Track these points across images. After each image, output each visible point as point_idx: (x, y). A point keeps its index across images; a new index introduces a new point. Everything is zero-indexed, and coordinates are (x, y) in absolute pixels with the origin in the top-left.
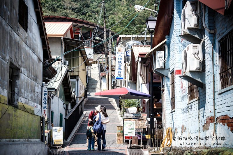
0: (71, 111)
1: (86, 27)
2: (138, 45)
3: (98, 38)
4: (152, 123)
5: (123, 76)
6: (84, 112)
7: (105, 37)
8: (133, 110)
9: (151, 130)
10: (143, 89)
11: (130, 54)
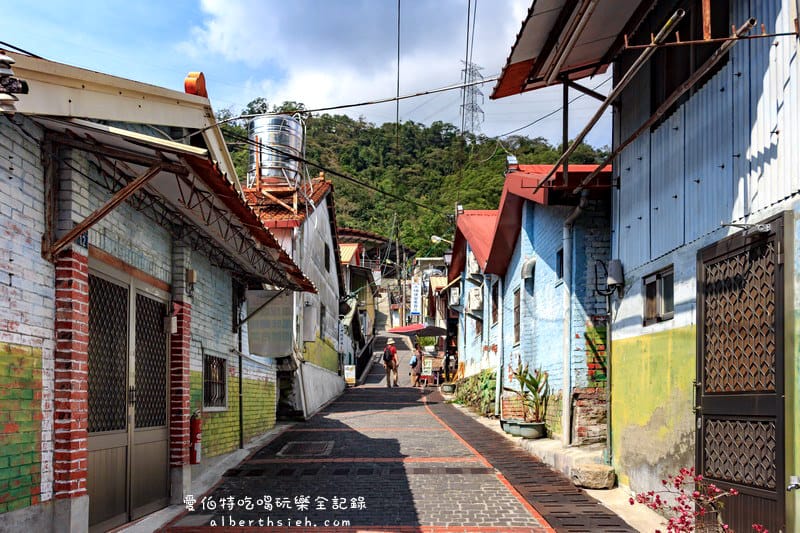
0: (360, 353)
1: (370, 243)
2: (437, 275)
3: (388, 262)
4: (448, 361)
5: (419, 310)
6: (374, 353)
7: (398, 260)
8: (431, 348)
9: (448, 369)
10: (441, 324)
11: (427, 284)
